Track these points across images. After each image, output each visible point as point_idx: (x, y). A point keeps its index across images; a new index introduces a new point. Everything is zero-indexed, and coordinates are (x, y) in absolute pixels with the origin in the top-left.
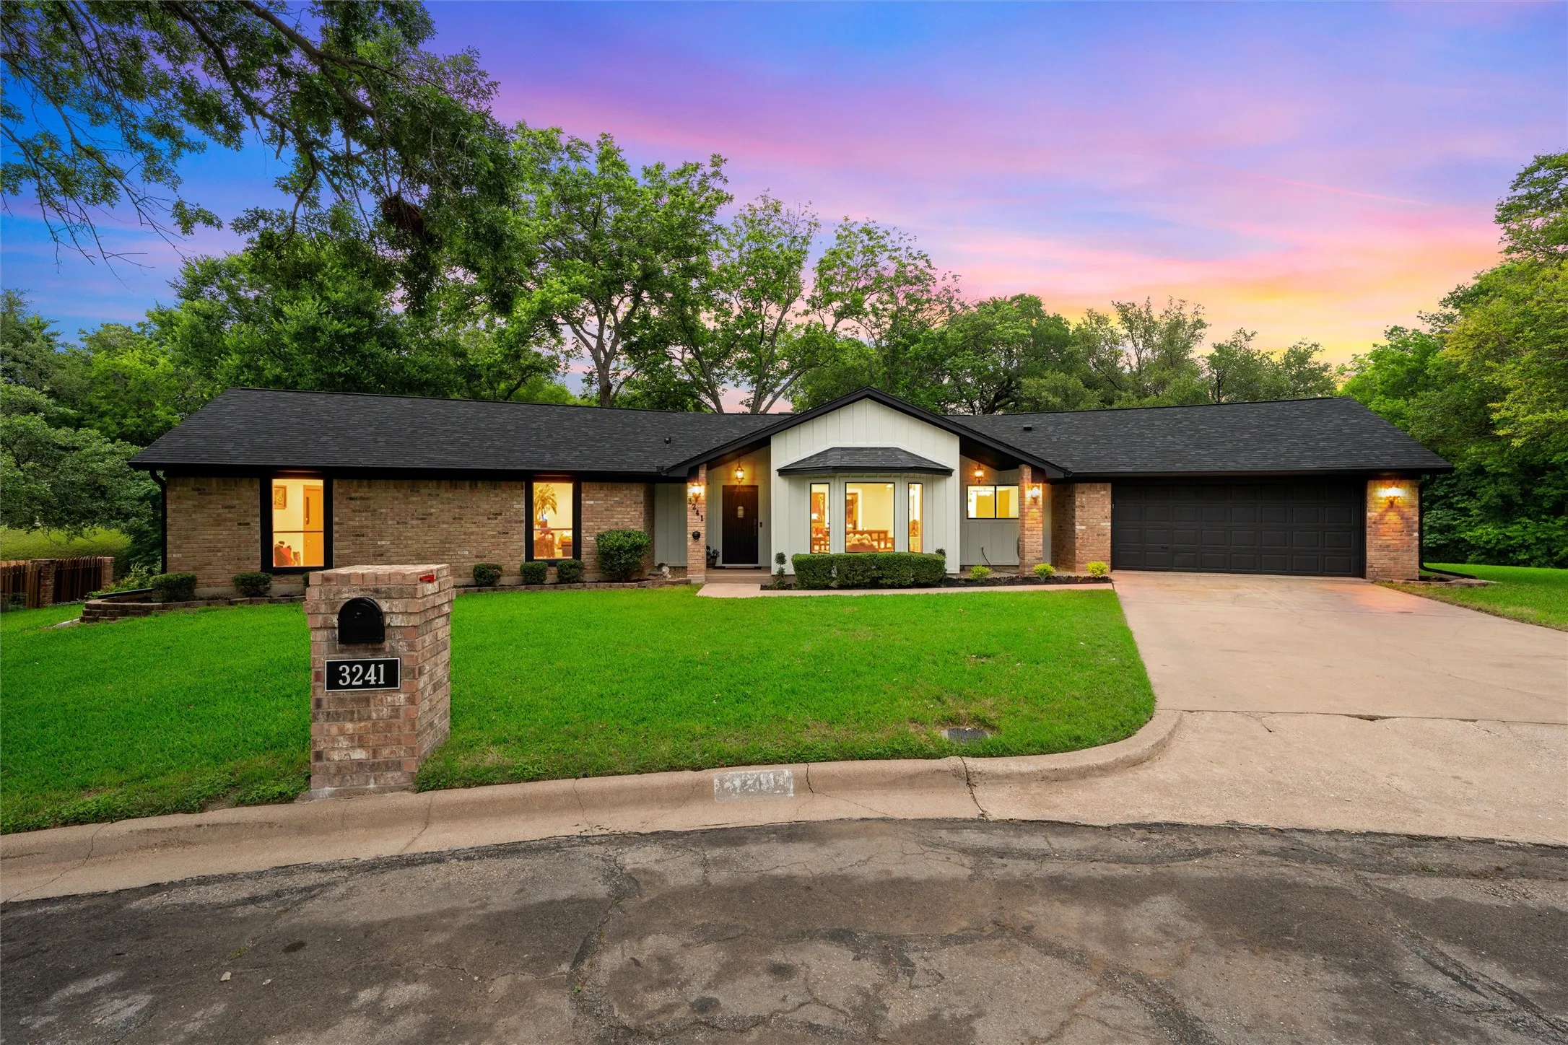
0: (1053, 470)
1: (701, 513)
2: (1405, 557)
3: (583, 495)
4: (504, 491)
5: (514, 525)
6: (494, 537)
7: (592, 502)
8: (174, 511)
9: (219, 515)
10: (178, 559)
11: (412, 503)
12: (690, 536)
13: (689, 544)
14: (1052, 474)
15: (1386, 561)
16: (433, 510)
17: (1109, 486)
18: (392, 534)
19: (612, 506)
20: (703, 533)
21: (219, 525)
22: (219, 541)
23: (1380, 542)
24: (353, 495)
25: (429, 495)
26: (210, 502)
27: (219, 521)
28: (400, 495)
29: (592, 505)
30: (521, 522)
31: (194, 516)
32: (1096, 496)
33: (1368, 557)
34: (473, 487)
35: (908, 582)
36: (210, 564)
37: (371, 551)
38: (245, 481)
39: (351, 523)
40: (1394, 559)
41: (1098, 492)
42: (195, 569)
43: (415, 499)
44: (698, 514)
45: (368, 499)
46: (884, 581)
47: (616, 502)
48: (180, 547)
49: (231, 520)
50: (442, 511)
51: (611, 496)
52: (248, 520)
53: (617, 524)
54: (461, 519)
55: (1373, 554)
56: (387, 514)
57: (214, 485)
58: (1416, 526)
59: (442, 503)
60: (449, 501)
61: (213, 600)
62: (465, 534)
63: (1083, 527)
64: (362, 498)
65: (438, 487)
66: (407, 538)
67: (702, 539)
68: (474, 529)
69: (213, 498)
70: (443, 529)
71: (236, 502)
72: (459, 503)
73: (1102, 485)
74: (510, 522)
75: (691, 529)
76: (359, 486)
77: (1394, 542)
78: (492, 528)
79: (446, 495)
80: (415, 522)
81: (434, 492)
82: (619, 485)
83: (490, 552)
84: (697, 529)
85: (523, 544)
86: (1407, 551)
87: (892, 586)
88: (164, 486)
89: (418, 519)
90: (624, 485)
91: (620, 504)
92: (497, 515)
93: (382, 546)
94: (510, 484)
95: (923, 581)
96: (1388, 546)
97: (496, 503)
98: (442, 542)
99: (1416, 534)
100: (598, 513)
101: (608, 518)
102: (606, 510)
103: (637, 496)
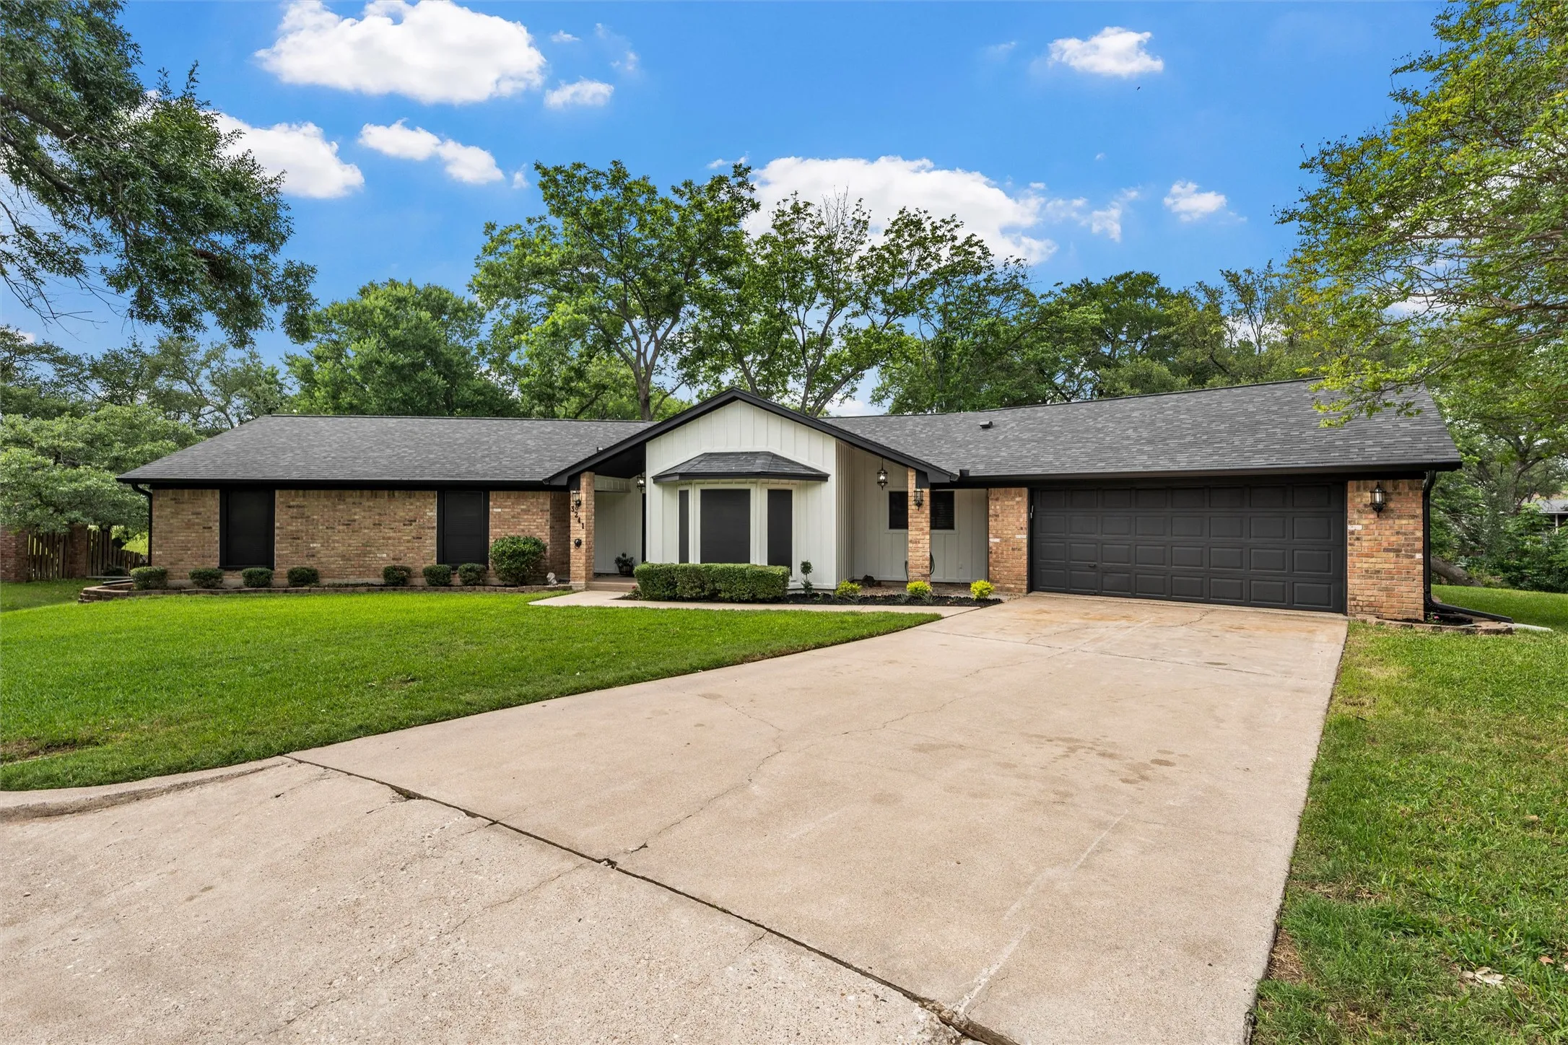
0: (937, 474)
1: (582, 521)
2: (1403, 588)
3: (491, 503)
4: (418, 500)
5: (427, 531)
6: (409, 541)
7: (499, 510)
8: (158, 517)
9: (189, 520)
10: (160, 556)
11: (339, 510)
12: (572, 544)
13: (572, 551)
14: (933, 478)
15: (1376, 593)
16: (356, 517)
17: (1025, 491)
18: (322, 538)
19: (519, 514)
20: (584, 540)
21: (189, 528)
22: (189, 542)
23: (1366, 566)
24: (292, 503)
25: (354, 503)
26: (183, 510)
27: (189, 525)
28: (329, 503)
29: (499, 513)
30: (433, 528)
31: (171, 521)
32: (1011, 503)
33: (1349, 586)
34: (391, 497)
35: (746, 597)
36: (182, 560)
37: (305, 552)
38: (209, 491)
39: (290, 528)
40: (1386, 589)
41: (1013, 499)
42: (171, 564)
43: (341, 507)
44: (579, 522)
45: (303, 507)
46: (722, 595)
47: (522, 510)
48: (161, 546)
49: (198, 524)
50: (364, 517)
51: (518, 504)
52: (211, 524)
53: (523, 531)
54: (380, 525)
55: (1357, 581)
56: (318, 521)
57: (186, 496)
58: (1419, 545)
59: (364, 511)
60: (370, 508)
61: (179, 590)
62: (384, 538)
63: (997, 540)
64: (298, 506)
65: (361, 496)
66: (334, 541)
67: (583, 546)
68: (392, 534)
69: (185, 506)
70: (365, 534)
71: (202, 509)
72: (377, 510)
73: (1017, 490)
74: (423, 528)
75: (574, 537)
76: (297, 496)
77: (1386, 566)
78: (408, 533)
79: (367, 504)
80: (341, 527)
81: (357, 500)
82: (527, 493)
83: (405, 555)
84: (578, 536)
85: (435, 548)
86: (1405, 579)
87: (731, 601)
88: (150, 496)
89: (344, 524)
90: (530, 493)
91: (526, 511)
92: (411, 521)
93: (314, 548)
94: (423, 493)
95: (760, 596)
96: (1378, 572)
97: (410, 510)
98: (363, 545)
99: (1419, 556)
100: (505, 520)
101: (515, 525)
102: (513, 517)
103: (544, 504)
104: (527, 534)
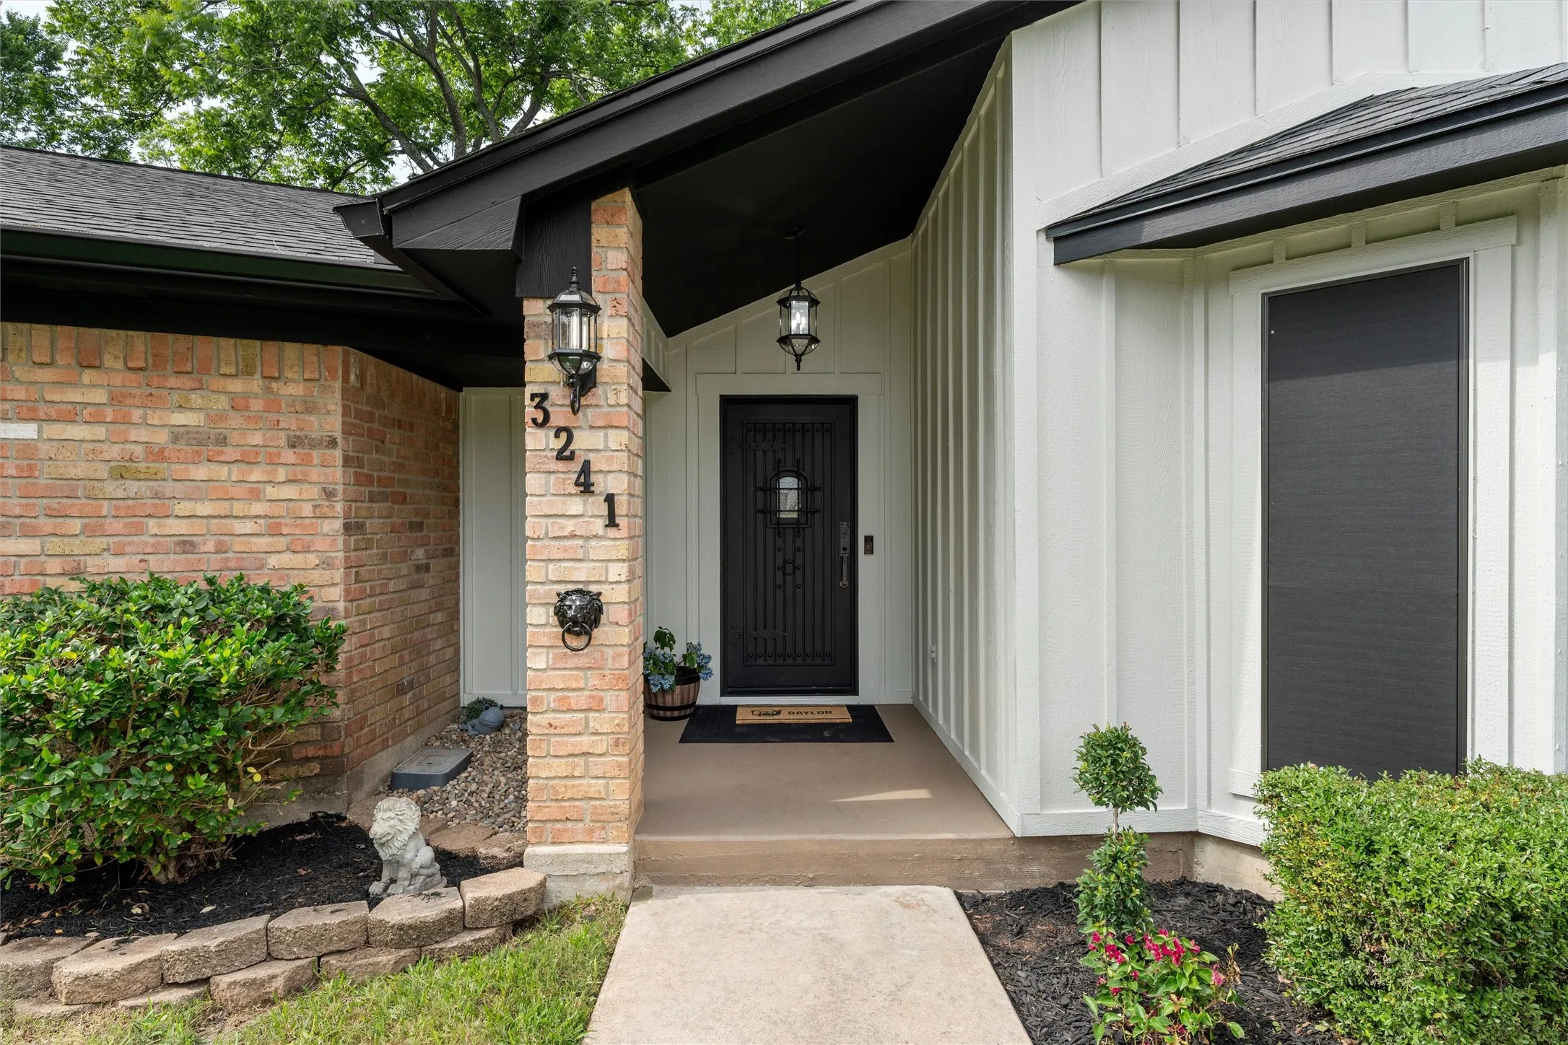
1: (604, 484)
7: (28, 431)
12: (539, 617)
13: (536, 660)
19: (159, 455)
20: (616, 596)
29: (25, 448)
44: (586, 487)
51: (151, 401)
53: (186, 545)
75: (546, 577)
84: (581, 573)
90: (228, 348)
100: (68, 488)
101: (134, 516)
102: (120, 474)
103: (309, 407)
104: (212, 564)
